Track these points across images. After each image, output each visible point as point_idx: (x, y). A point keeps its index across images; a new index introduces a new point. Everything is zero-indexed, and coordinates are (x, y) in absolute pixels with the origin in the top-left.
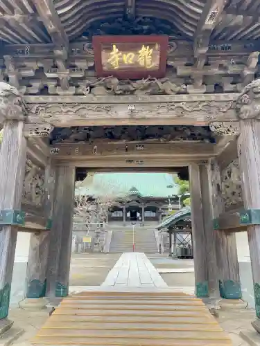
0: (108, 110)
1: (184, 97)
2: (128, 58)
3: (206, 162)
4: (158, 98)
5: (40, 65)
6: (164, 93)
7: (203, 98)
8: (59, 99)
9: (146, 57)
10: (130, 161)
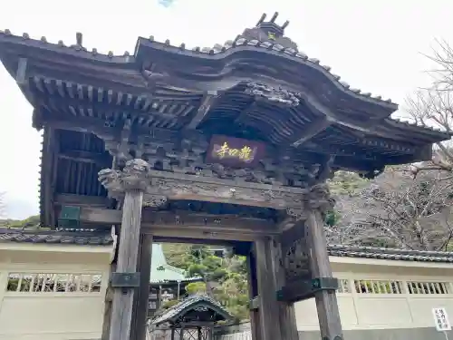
0: (215, 189)
1: (269, 187)
2: (233, 152)
3: (269, 239)
4: (252, 185)
5: (161, 145)
6: (256, 182)
7: (283, 189)
8: (175, 176)
9: (245, 153)
10: (206, 232)
